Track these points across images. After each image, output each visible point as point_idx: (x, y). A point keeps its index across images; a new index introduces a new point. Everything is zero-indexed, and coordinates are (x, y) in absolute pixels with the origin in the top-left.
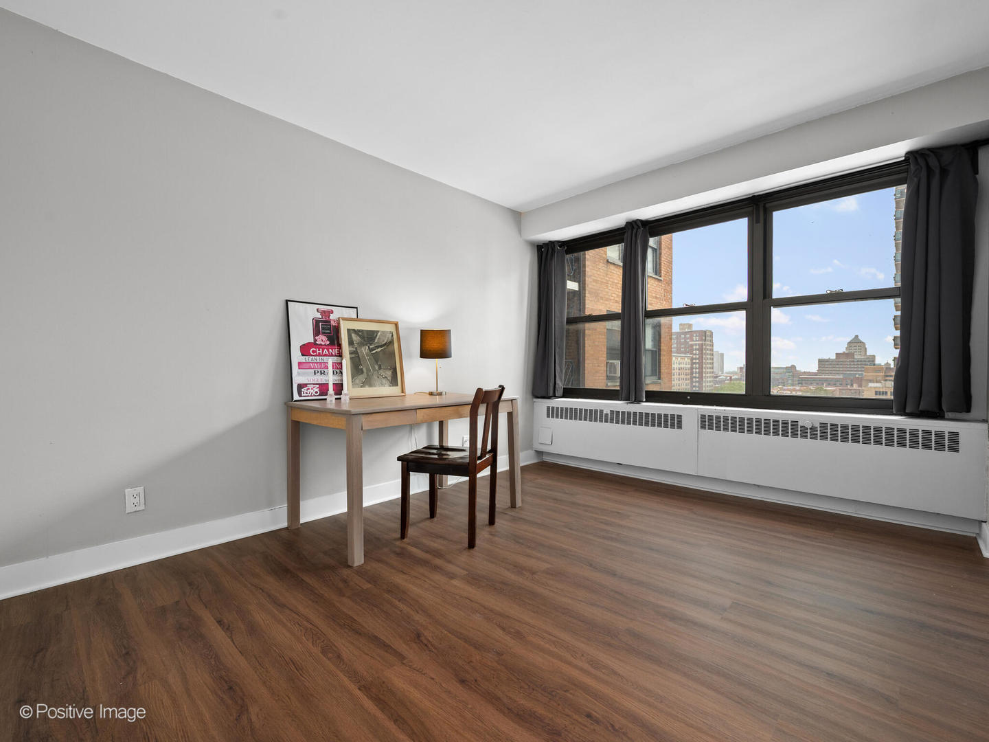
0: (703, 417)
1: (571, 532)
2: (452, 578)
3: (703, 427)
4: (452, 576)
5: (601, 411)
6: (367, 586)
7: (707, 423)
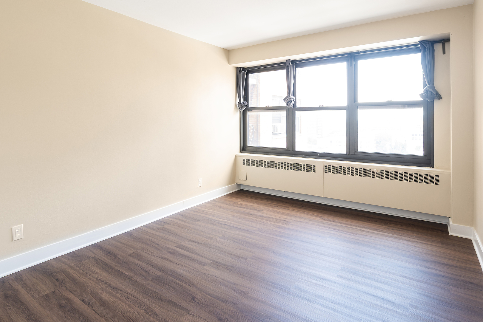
0: (326, 166)
1: (261, 233)
2: (204, 265)
3: (326, 171)
4: (204, 264)
5: (274, 162)
6: (159, 273)
7: (328, 169)
